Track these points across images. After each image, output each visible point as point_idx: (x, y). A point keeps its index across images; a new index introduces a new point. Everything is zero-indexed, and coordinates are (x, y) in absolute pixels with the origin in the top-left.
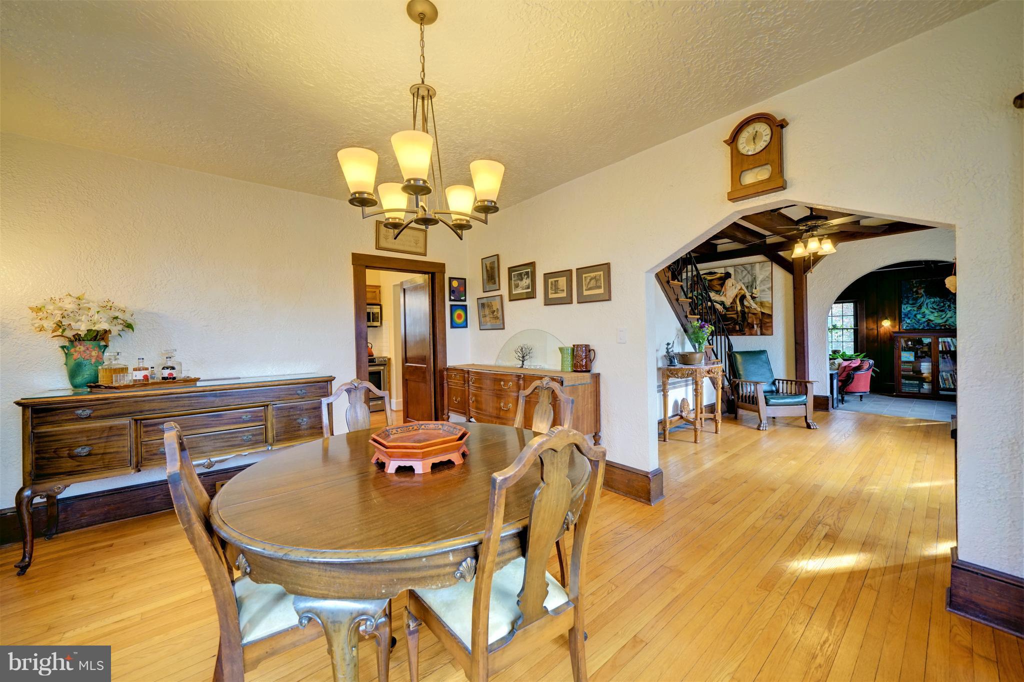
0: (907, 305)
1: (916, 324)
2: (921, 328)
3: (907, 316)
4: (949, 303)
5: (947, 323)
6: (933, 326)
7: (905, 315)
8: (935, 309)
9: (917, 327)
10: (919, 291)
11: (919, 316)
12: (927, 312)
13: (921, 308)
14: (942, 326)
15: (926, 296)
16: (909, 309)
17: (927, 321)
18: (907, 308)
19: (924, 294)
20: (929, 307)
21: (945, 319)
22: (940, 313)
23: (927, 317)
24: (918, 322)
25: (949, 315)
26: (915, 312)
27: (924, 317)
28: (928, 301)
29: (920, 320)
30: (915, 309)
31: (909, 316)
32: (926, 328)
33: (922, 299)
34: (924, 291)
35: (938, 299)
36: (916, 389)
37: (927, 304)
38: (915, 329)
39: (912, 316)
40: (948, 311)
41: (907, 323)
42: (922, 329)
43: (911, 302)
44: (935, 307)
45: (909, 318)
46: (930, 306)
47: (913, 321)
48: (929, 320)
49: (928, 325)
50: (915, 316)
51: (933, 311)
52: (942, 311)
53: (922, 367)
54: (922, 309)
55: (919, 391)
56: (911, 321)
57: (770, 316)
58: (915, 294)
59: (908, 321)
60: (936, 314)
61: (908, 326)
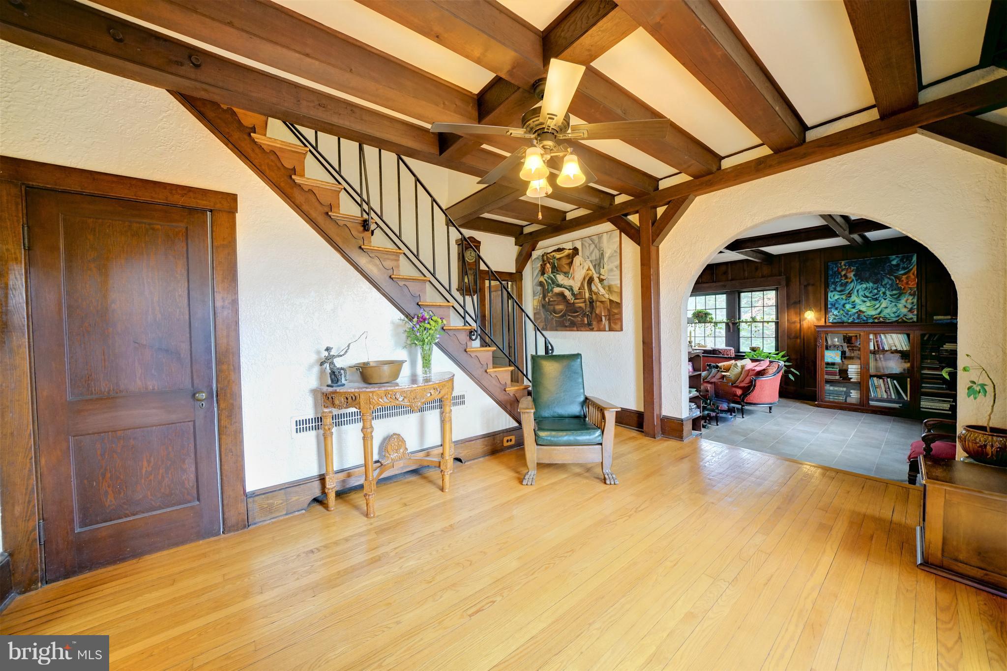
0: (834, 293)
1: (844, 316)
2: (850, 321)
3: (834, 306)
4: (883, 290)
5: (882, 315)
6: (865, 318)
7: (832, 304)
8: (867, 297)
9: (845, 319)
10: (848, 274)
11: (848, 307)
12: (858, 301)
13: (850, 297)
14: (876, 318)
15: (857, 280)
16: (836, 297)
17: (857, 312)
18: (834, 296)
19: (854, 278)
20: (860, 295)
21: (879, 310)
22: (873, 302)
23: (857, 307)
24: (847, 314)
25: (884, 305)
26: (844, 301)
27: (854, 308)
28: (859, 287)
29: (849, 311)
30: (844, 297)
31: (837, 306)
32: (856, 321)
33: (852, 284)
34: (854, 275)
35: (871, 284)
36: (841, 398)
37: (858, 291)
38: (843, 323)
39: (840, 307)
40: (883, 300)
41: (834, 315)
42: (852, 323)
43: (839, 289)
44: (867, 294)
45: (836, 309)
46: (861, 293)
47: (842, 312)
48: (860, 311)
49: (858, 318)
50: (844, 305)
51: (865, 299)
52: (876, 299)
53: (849, 370)
54: (852, 298)
55: (846, 399)
56: (839, 312)
57: (619, 305)
58: (843, 278)
59: (836, 312)
60: (868, 304)
61: (835, 319)
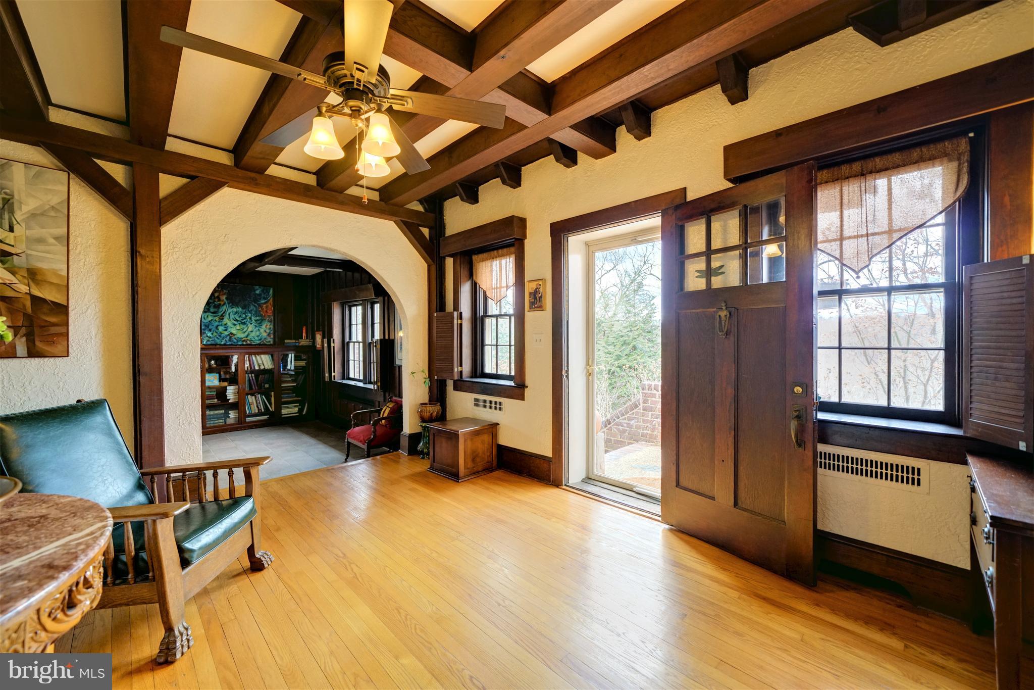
0: (207, 314)
1: (217, 338)
2: (223, 343)
3: (208, 327)
4: (250, 315)
5: (249, 338)
6: (235, 341)
7: (206, 326)
8: (237, 320)
9: (218, 341)
10: (221, 297)
11: (221, 329)
12: (229, 324)
13: (223, 319)
14: (244, 341)
15: (228, 304)
16: (210, 318)
17: (229, 335)
18: (207, 317)
19: (226, 301)
20: (231, 318)
21: (246, 333)
22: (242, 326)
23: (229, 330)
24: (220, 336)
25: (250, 329)
26: (217, 323)
27: (226, 330)
28: (230, 310)
29: (222, 333)
30: (217, 319)
31: (210, 327)
32: (228, 344)
33: (224, 307)
34: (226, 298)
35: (240, 309)
36: (221, 421)
37: (229, 314)
38: (216, 345)
39: (214, 329)
40: (249, 325)
41: (207, 336)
42: (225, 345)
43: (212, 310)
44: (237, 318)
45: (210, 330)
46: (232, 316)
47: (215, 334)
48: (232, 334)
49: (230, 340)
50: (217, 327)
51: (236, 323)
52: (244, 323)
53: (227, 392)
54: (224, 320)
55: (225, 422)
56: (212, 334)
58: (217, 300)
59: (209, 334)
60: (238, 327)
61: (208, 341)
